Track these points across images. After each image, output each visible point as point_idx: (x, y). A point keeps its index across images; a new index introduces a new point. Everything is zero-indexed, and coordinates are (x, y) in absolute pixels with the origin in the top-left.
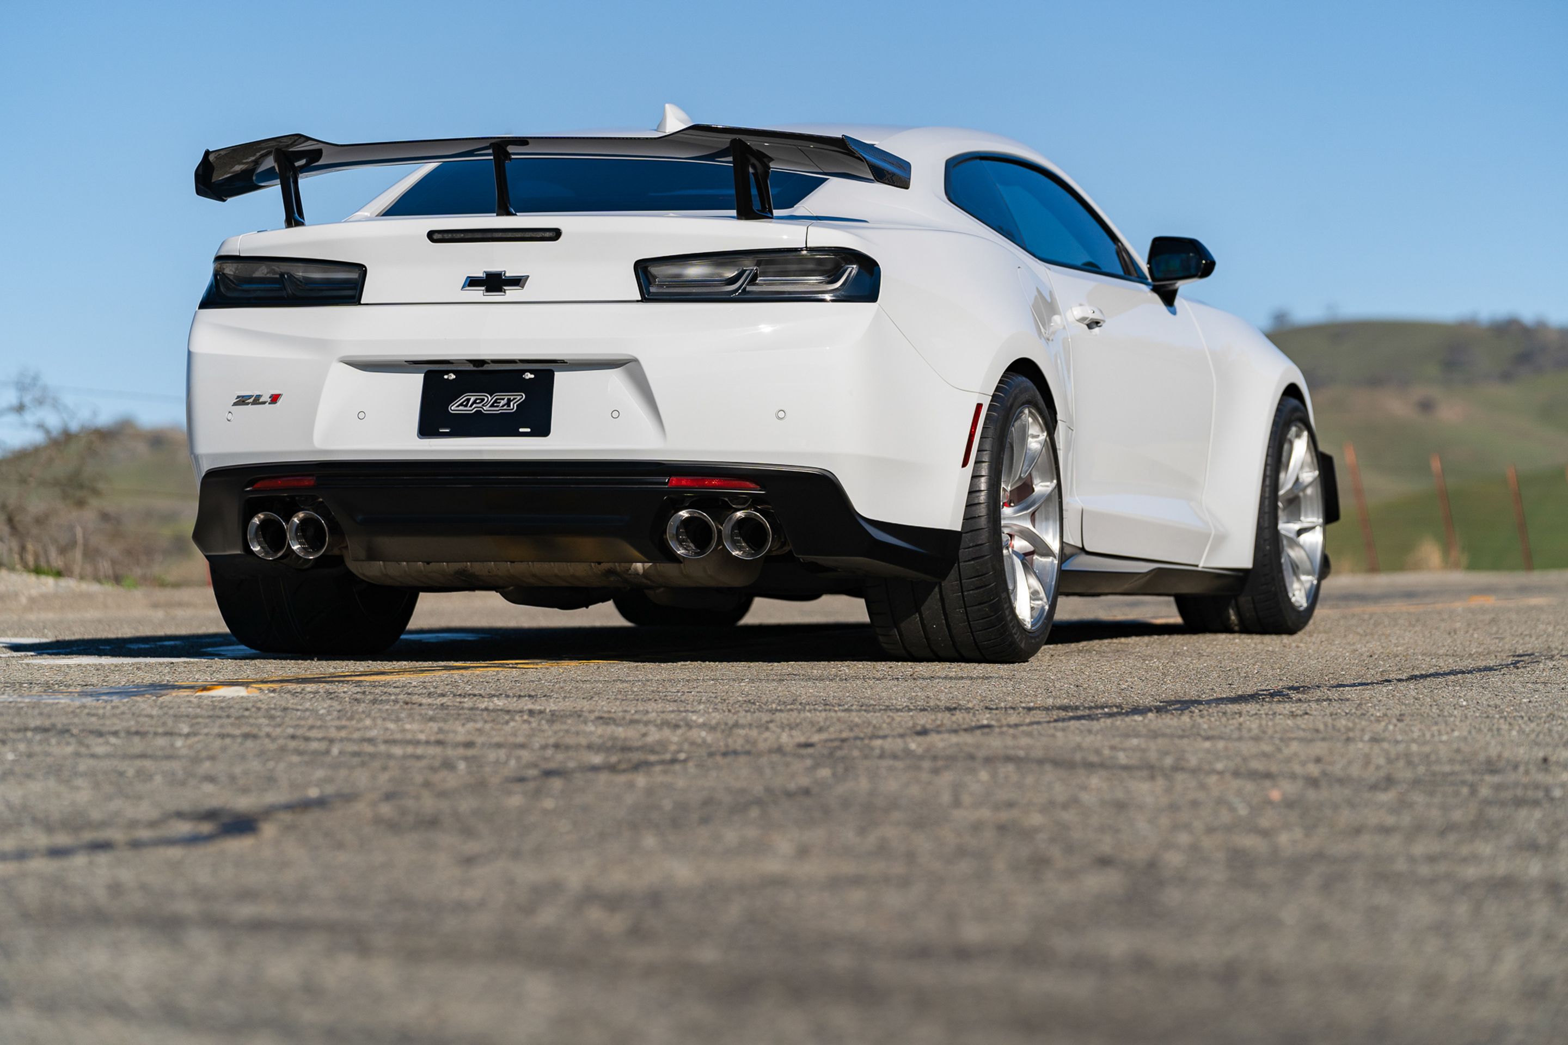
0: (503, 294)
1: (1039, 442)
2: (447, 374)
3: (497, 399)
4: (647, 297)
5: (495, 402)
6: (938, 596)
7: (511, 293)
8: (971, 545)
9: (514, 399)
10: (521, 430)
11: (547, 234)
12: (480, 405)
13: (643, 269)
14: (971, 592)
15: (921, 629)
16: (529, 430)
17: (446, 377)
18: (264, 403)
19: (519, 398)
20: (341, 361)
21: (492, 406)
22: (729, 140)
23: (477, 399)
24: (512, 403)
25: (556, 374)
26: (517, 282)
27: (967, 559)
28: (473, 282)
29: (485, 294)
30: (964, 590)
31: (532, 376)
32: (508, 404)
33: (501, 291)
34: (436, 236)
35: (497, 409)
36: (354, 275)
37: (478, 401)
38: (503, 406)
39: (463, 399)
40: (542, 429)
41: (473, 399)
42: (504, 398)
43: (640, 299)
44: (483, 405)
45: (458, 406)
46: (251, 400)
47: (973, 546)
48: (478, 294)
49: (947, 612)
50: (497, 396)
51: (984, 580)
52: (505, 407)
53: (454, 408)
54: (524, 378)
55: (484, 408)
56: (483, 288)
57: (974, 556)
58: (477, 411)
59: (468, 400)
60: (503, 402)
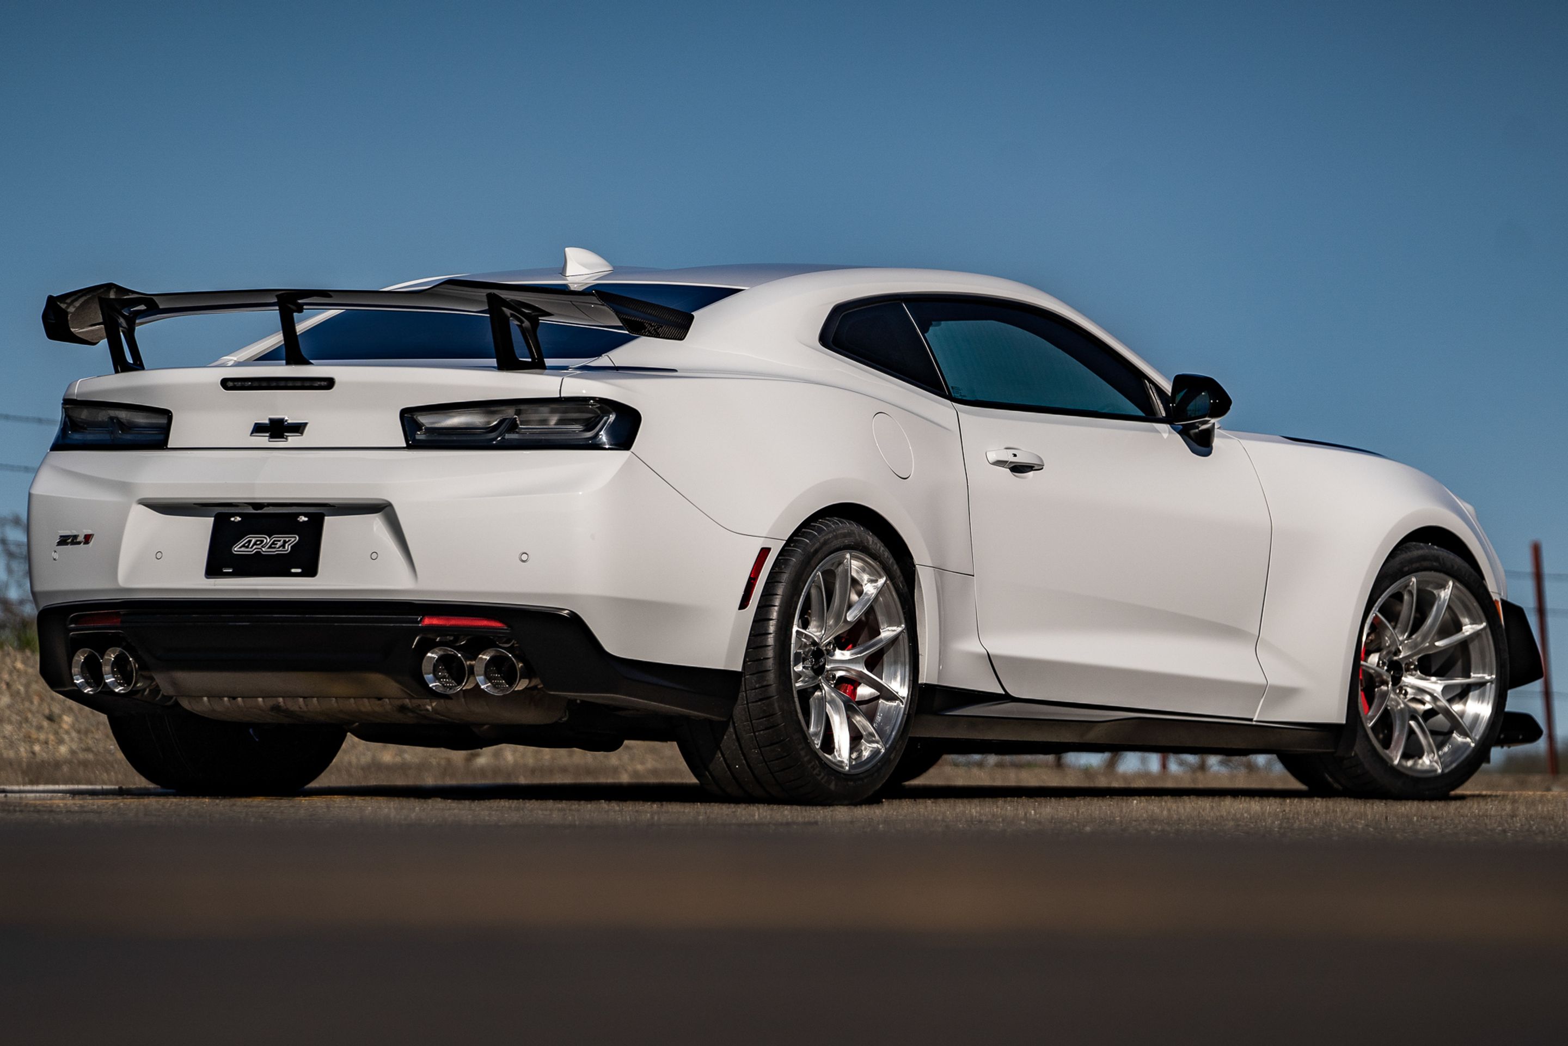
0: (285, 440)
1: (876, 587)
2: (233, 517)
3: (275, 541)
4: (413, 444)
5: (273, 543)
6: (734, 736)
7: (293, 440)
8: (757, 686)
9: (289, 541)
10: (293, 570)
11: (323, 383)
12: (260, 547)
13: (409, 417)
14: (762, 732)
15: (727, 769)
16: (299, 570)
17: (232, 519)
18: (79, 543)
19: (293, 539)
20: (140, 503)
21: (270, 547)
22: (485, 294)
23: (257, 541)
24: (287, 545)
25: (326, 518)
26: (298, 428)
27: (754, 700)
28: (258, 429)
29: (271, 440)
30: (755, 730)
31: (306, 519)
32: (283, 546)
33: (283, 438)
34: (230, 384)
35: (274, 550)
36: (163, 421)
37: (258, 543)
38: (279, 548)
39: (244, 541)
40: (310, 570)
41: (254, 540)
42: (281, 539)
43: (405, 445)
44: (262, 547)
45: (240, 547)
46: (70, 540)
47: (760, 688)
48: (263, 440)
49: (745, 752)
50: (274, 538)
51: (772, 720)
52: (281, 549)
53: (236, 549)
54: (299, 521)
55: (263, 549)
56: (268, 434)
57: (760, 697)
58: (256, 552)
59: (250, 541)
60: (279, 544)
